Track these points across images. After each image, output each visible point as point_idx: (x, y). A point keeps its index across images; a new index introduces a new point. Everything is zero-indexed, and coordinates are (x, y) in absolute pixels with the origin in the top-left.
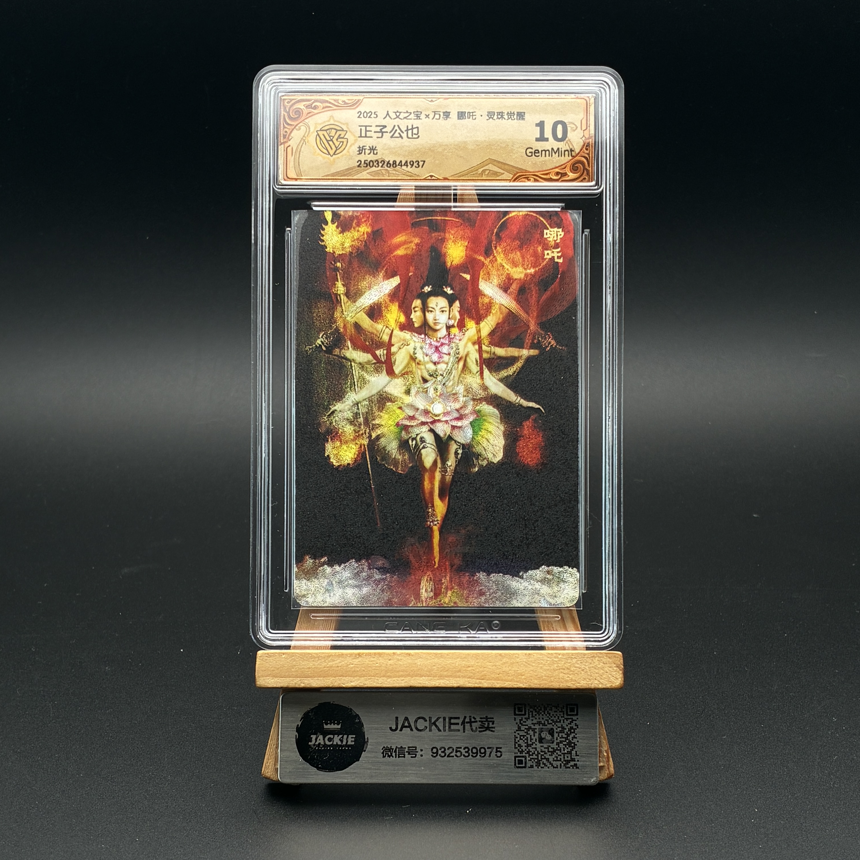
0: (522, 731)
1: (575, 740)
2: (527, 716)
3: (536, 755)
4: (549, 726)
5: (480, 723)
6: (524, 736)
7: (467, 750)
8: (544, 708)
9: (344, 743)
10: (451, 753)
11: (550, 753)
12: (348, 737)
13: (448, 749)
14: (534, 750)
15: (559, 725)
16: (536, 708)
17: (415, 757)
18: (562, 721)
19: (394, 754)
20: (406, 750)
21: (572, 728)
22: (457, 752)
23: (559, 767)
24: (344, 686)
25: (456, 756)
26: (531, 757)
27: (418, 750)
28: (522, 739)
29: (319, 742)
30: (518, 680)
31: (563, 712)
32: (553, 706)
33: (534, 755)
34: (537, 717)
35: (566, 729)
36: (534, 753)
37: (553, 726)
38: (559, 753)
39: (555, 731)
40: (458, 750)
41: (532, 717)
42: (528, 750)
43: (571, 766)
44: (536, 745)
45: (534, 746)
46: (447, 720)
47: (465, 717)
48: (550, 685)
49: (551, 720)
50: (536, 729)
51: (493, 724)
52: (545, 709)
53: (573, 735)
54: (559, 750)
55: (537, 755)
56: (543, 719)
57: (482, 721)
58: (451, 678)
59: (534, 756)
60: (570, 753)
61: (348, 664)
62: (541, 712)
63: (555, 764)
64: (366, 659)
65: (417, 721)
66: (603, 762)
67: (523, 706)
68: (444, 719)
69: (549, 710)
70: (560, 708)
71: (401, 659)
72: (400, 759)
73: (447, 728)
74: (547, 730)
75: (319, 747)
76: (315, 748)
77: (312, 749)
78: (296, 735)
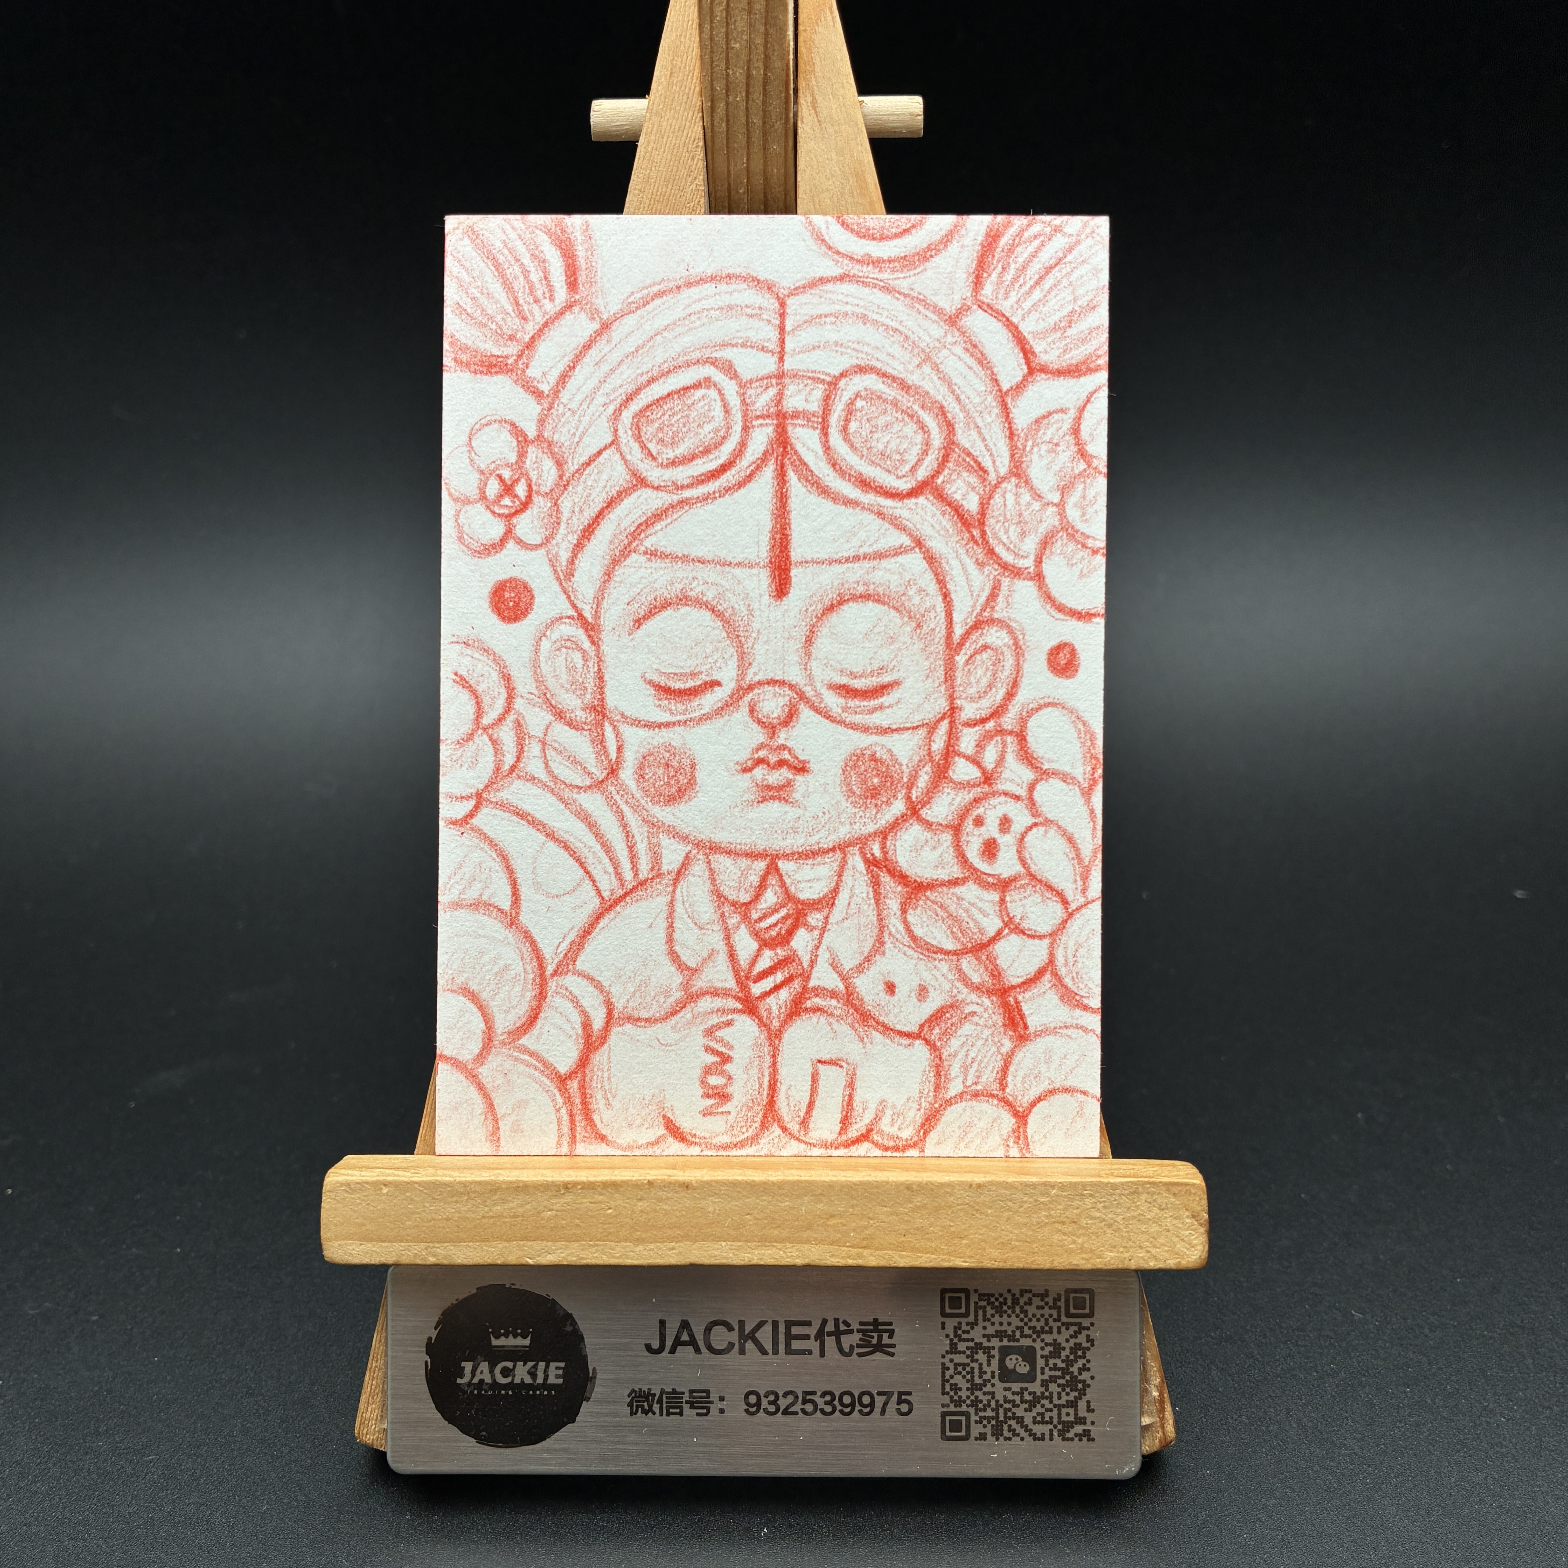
0: (960, 1352)
1: (1085, 1376)
2: (971, 1318)
3: (993, 1410)
4: (1025, 1342)
5: (860, 1335)
6: (964, 1365)
7: (828, 1398)
8: (1013, 1300)
9: (540, 1380)
10: (792, 1404)
11: (1026, 1406)
12: (547, 1366)
13: (786, 1395)
14: (989, 1397)
15: (1048, 1338)
16: (993, 1299)
17: (706, 1414)
18: (1055, 1330)
19: (656, 1407)
20: (686, 1397)
21: (1078, 1346)
22: (805, 1402)
23: (1047, 1437)
24: (530, 1262)
25: (804, 1411)
26: (981, 1414)
27: (714, 1397)
28: (960, 1373)
29: (482, 1377)
30: (952, 1248)
31: (1060, 1307)
32: (1034, 1295)
33: (989, 1410)
34: (997, 1319)
35: (1064, 1349)
36: (989, 1406)
37: (1034, 1341)
38: (1049, 1406)
39: (1039, 1353)
40: (808, 1397)
41: (984, 1320)
42: (973, 1398)
43: (1076, 1435)
44: (993, 1385)
45: (988, 1388)
46: (782, 1329)
47: (824, 1322)
48: (1030, 1261)
49: (1030, 1328)
50: (994, 1348)
51: (890, 1337)
52: (1015, 1301)
53: (1080, 1363)
54: (1047, 1398)
55: (996, 1410)
56: (1009, 1324)
57: (867, 1330)
58: (789, 1245)
59: (989, 1413)
60: (1073, 1404)
61: (541, 1208)
62: (1005, 1308)
63: (1038, 1429)
64: (584, 1197)
65: (710, 1330)
66: (1151, 1415)
67: (963, 1295)
68: (775, 1324)
69: (1026, 1304)
70: (1050, 1300)
71: (668, 1198)
72: (672, 1417)
73: (782, 1347)
74: (1019, 1351)
75: (480, 1390)
76: (472, 1392)
77: (465, 1392)
78: (426, 1362)
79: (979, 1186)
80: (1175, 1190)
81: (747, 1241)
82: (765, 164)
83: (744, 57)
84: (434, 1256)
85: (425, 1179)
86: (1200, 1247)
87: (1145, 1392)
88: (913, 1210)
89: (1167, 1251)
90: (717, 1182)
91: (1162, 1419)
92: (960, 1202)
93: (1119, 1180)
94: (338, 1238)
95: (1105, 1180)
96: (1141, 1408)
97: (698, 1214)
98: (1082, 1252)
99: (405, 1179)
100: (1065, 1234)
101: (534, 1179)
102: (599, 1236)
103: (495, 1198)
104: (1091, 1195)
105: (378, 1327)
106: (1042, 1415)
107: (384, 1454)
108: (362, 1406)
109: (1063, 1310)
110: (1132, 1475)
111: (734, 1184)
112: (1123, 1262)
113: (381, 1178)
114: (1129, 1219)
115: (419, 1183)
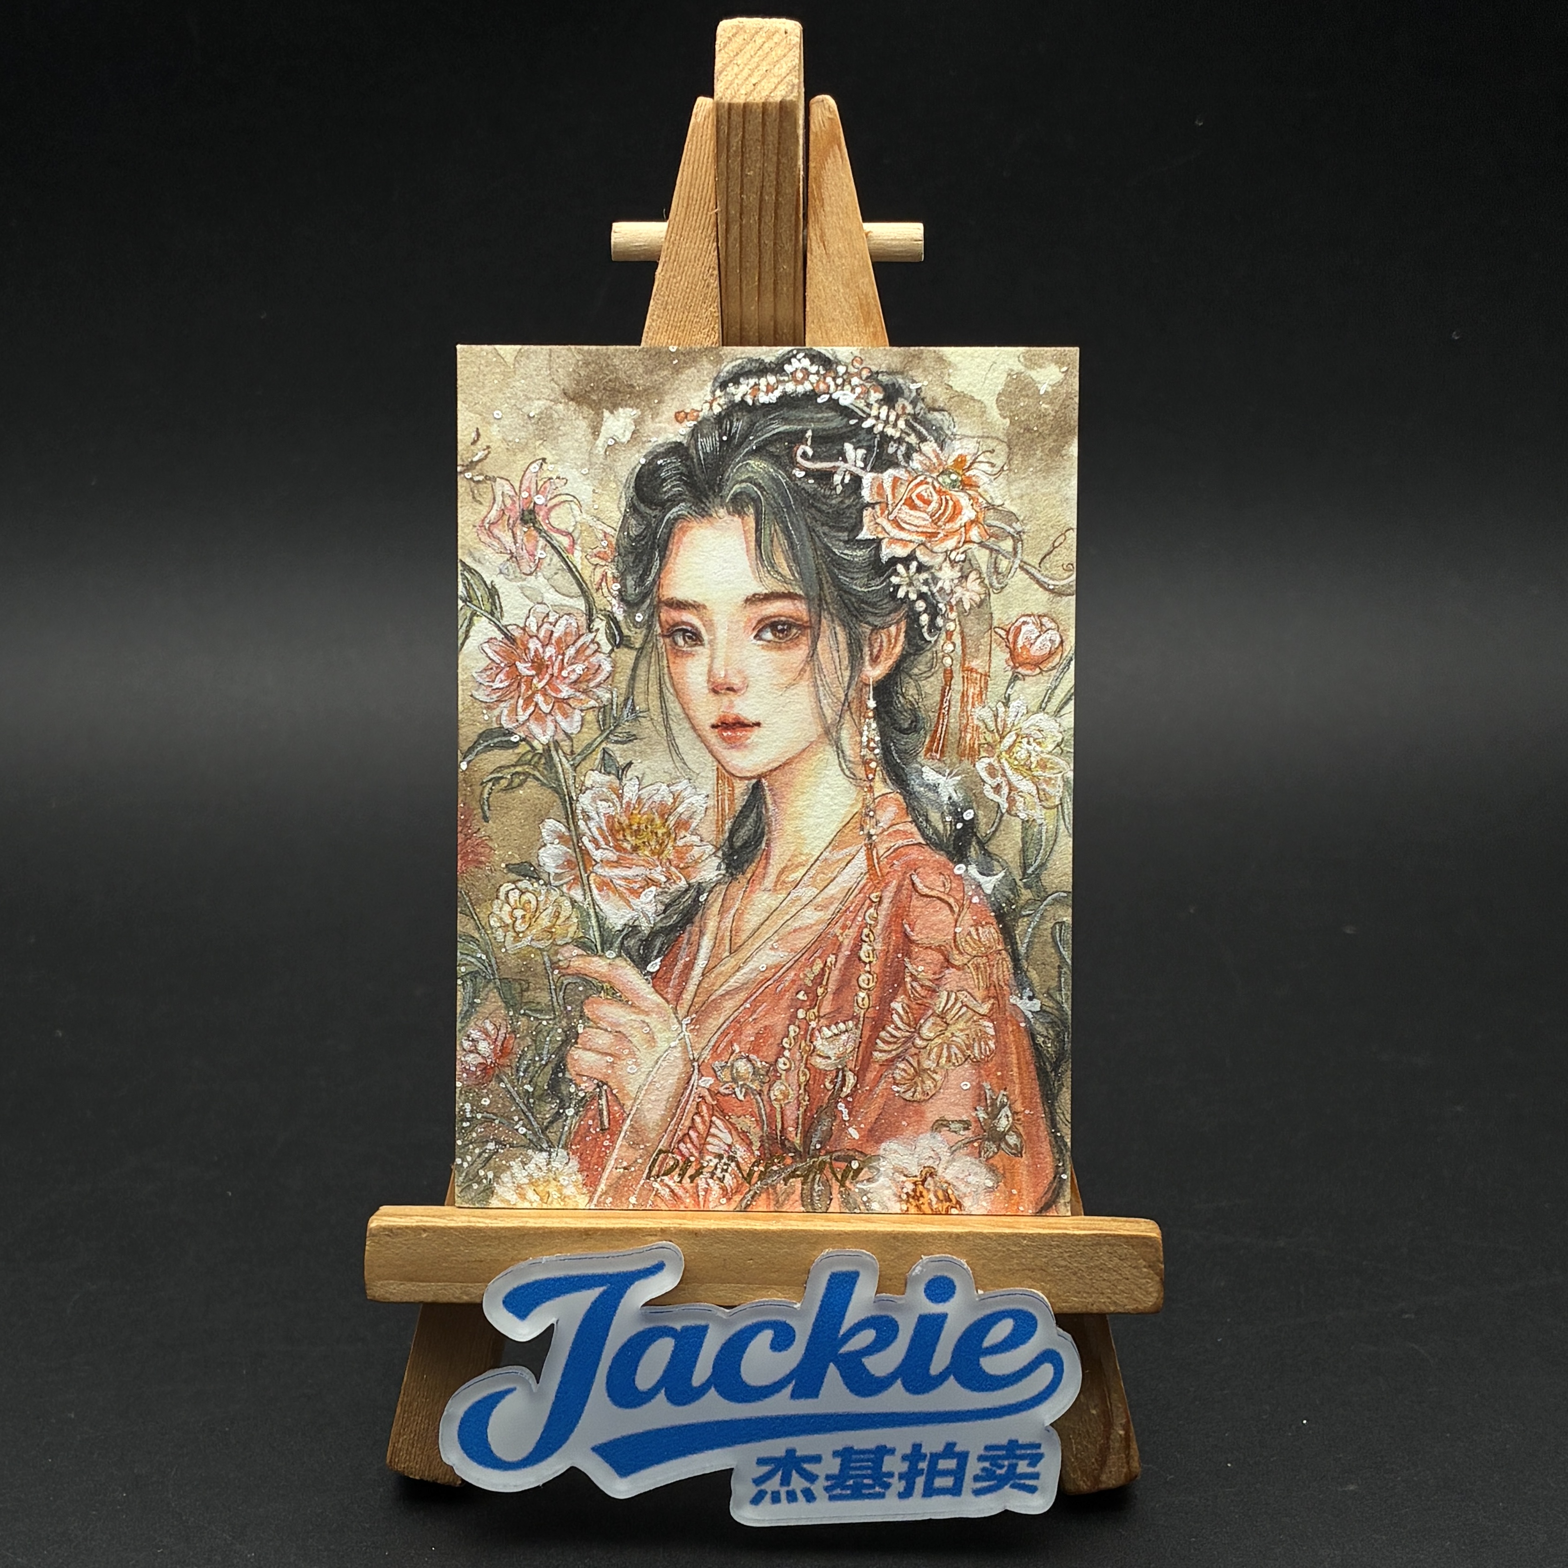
79: (958, 1236)
81: (749, 1284)
82: (775, 283)
83: (757, 184)
84: (467, 1295)
85: (460, 1224)
89: (1126, 1298)
90: (723, 1230)
97: (705, 1258)
99: (443, 1225)
104: (1058, 1246)
112: (1087, 1307)
113: (420, 1224)
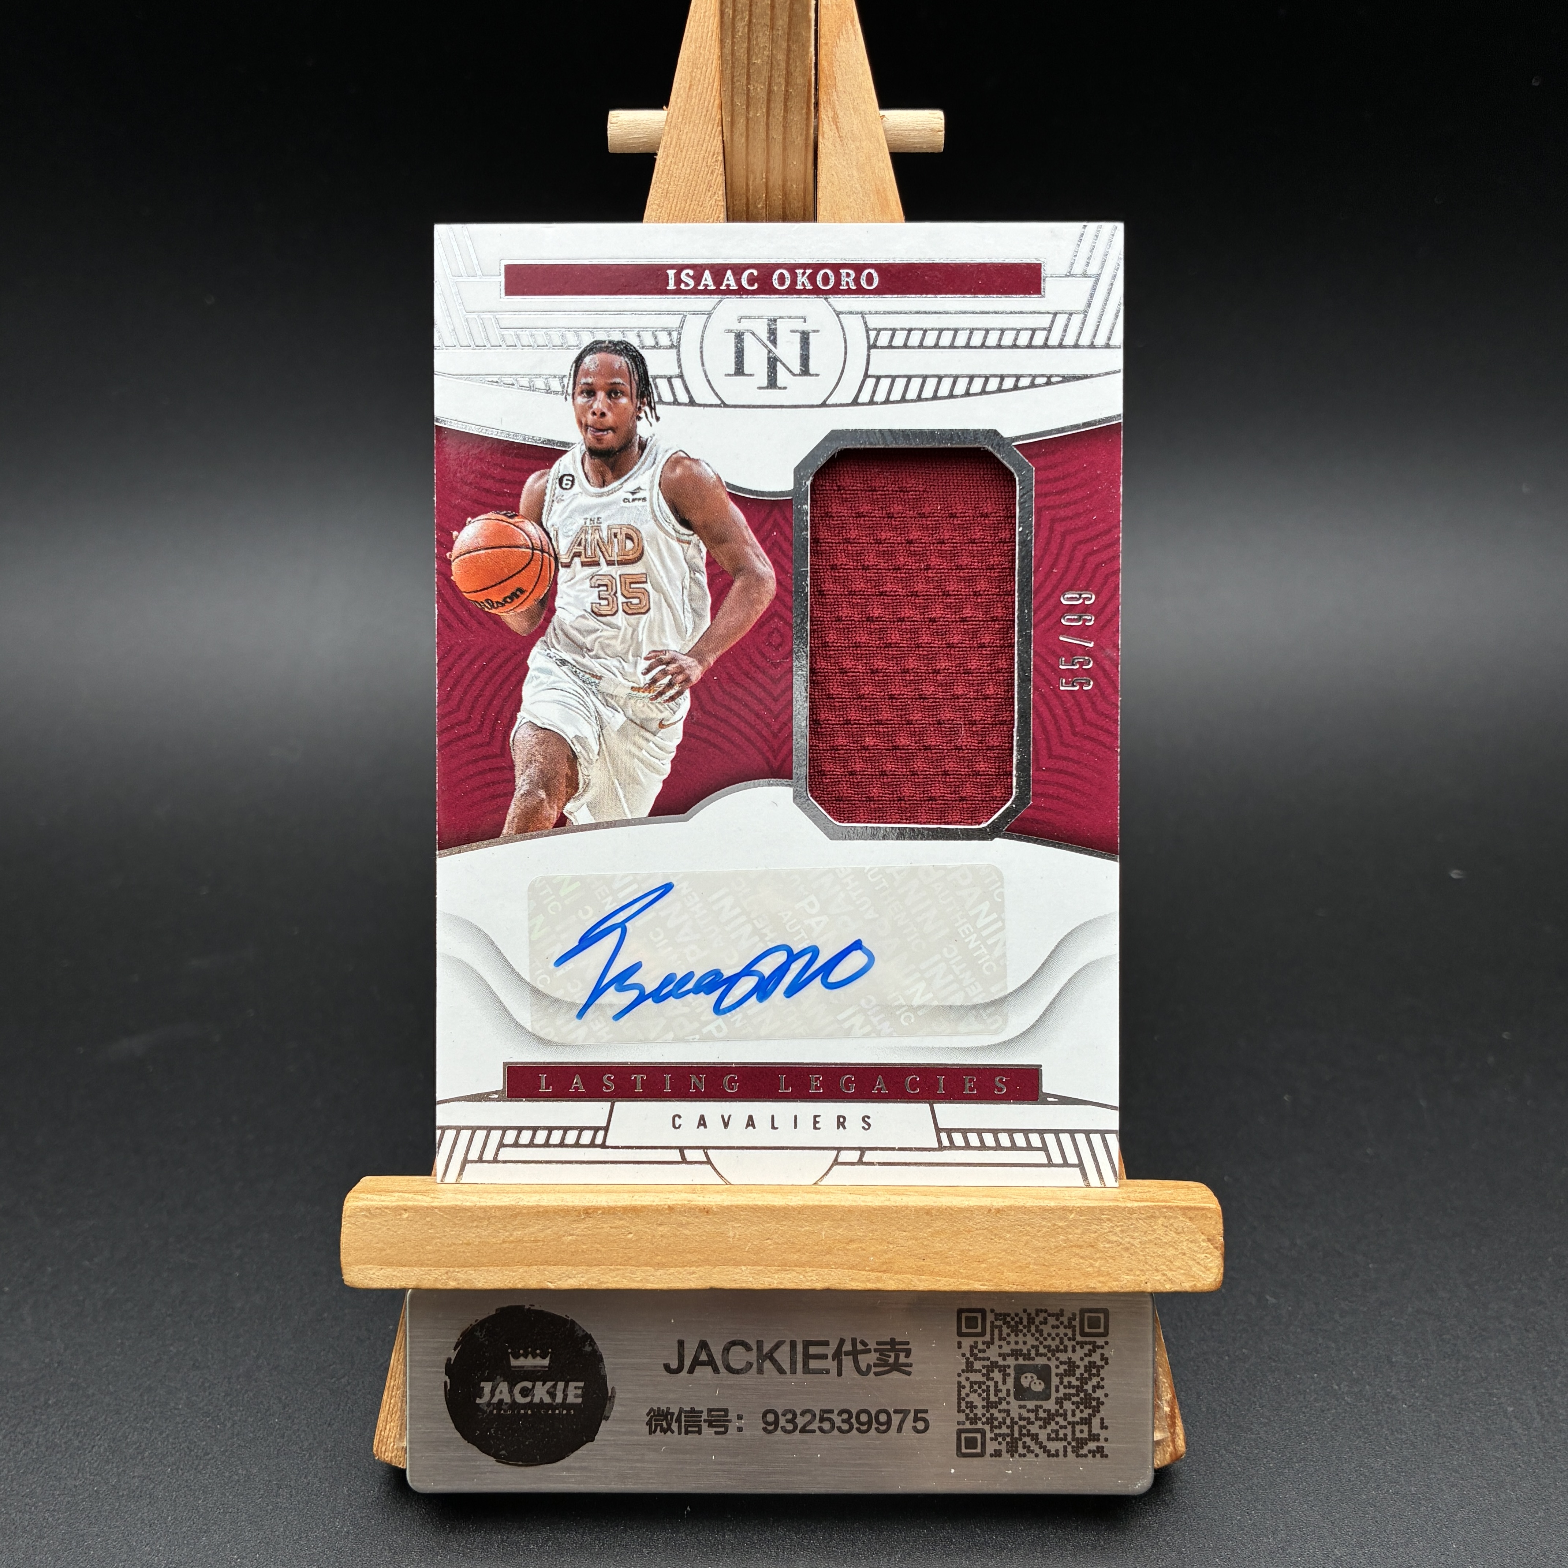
0: (976, 1371)
1: (1099, 1393)
2: (987, 1338)
3: (1008, 1427)
4: (1040, 1361)
5: (877, 1355)
6: (980, 1384)
7: (845, 1416)
8: (1029, 1319)
9: (559, 1399)
10: (810, 1422)
11: (1041, 1423)
12: (566, 1386)
13: (803, 1414)
14: (1005, 1415)
15: (1063, 1357)
16: (1008, 1319)
17: (725, 1433)
18: (1070, 1349)
19: (675, 1426)
20: (704, 1416)
21: (1092, 1365)
22: (822, 1420)
23: (1061, 1453)
24: (551, 1286)
25: (821, 1430)
26: (997, 1431)
27: (732, 1416)
28: (975, 1391)
29: (501, 1397)
30: (971, 1272)
31: (1075, 1326)
32: (1049, 1315)
33: (1004, 1427)
34: (1012, 1339)
35: (1078, 1367)
36: (1004, 1423)
37: (1049, 1359)
38: (1062, 1423)
39: (1054, 1371)
40: (825, 1416)
41: (1000, 1340)
42: (988, 1415)
43: (1090, 1451)
44: (1008, 1403)
45: (1004, 1406)
46: (800, 1348)
47: (842, 1342)
48: (1048, 1283)
49: (1045, 1347)
50: (1009, 1367)
51: (907, 1356)
52: (1031, 1321)
53: (1095, 1381)
54: (1061, 1415)
55: (1011, 1428)
56: (1025, 1343)
57: (884, 1350)
58: (808, 1269)
59: (1004, 1430)
60: (1087, 1421)
61: (561, 1233)
62: (1021, 1327)
63: (1052, 1446)
64: (604, 1222)
65: (728, 1350)
66: (1162, 1430)
67: (979, 1316)
68: (793, 1345)
69: (1041, 1323)
70: (1065, 1320)
71: (688, 1223)
72: (690, 1435)
73: (799, 1366)
74: (1035, 1369)
75: (499, 1409)
76: (491, 1412)
77: (484, 1412)
78: (446, 1383)
80: (1191, 1214)
86: (1215, 1270)
87: (1156, 1407)
88: (932, 1235)
91: (1173, 1434)
92: (978, 1226)
93: (1136, 1204)
94: (357, 1262)
95: (1122, 1205)
96: (1153, 1423)
98: (1099, 1275)
100: (1082, 1258)
101: (555, 1204)
102: (620, 1260)
103: (516, 1223)
105: (396, 1347)
106: (1057, 1432)
107: (404, 1471)
108: (380, 1424)
109: (1078, 1329)
110: (1144, 1490)
111: (755, 1209)
114: (1145, 1243)
115: (440, 1208)
